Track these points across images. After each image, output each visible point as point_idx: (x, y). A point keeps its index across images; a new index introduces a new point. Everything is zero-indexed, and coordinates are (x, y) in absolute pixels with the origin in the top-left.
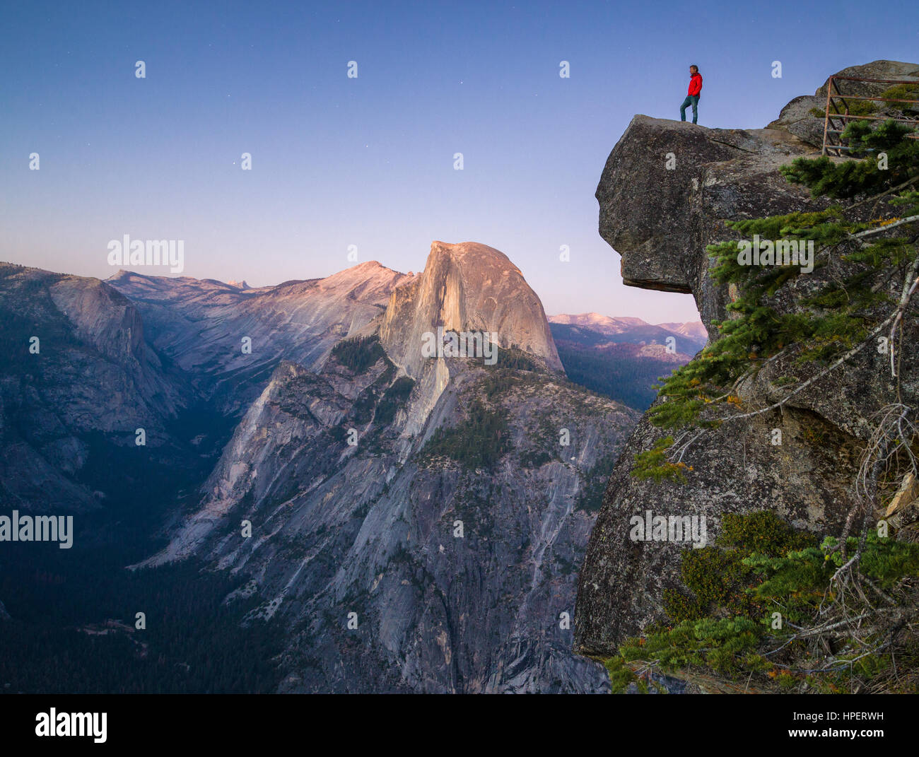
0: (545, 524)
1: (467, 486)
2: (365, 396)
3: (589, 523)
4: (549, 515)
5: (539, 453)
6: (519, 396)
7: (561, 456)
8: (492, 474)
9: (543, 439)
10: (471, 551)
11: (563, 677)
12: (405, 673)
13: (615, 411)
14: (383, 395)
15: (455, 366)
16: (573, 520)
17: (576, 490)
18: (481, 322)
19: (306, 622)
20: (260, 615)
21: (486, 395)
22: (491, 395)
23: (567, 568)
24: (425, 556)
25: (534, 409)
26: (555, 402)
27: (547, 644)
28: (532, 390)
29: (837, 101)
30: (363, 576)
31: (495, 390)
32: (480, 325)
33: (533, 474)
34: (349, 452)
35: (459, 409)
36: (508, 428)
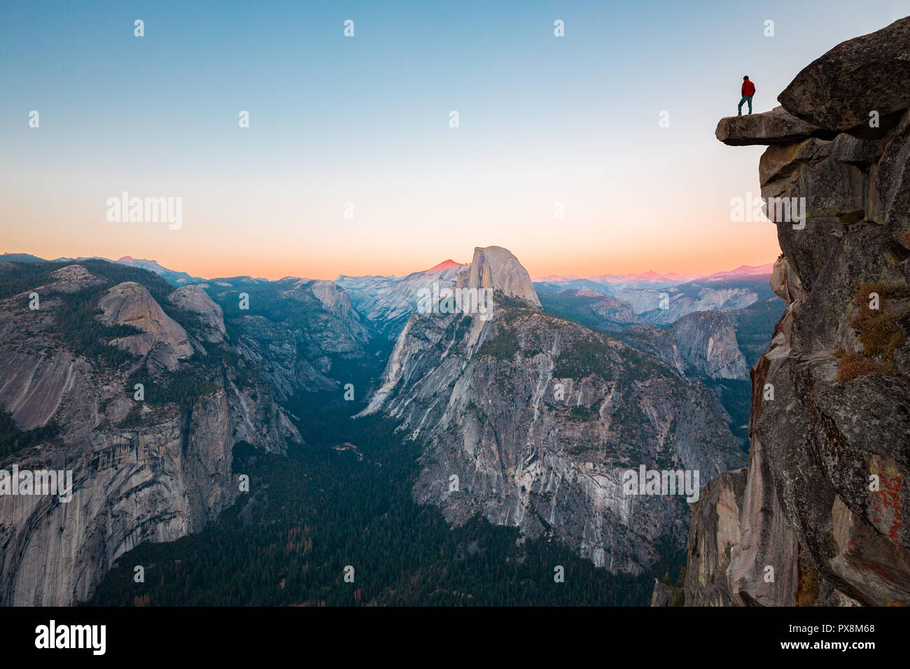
0: (538, 387)
1: (500, 369)
2: (450, 327)
4: (540, 381)
5: (533, 350)
6: (521, 322)
7: (543, 350)
8: (511, 362)
9: (535, 343)
10: (504, 402)
11: (553, 465)
12: (478, 465)
13: (568, 325)
14: (458, 325)
17: (552, 367)
19: (430, 442)
20: (410, 438)
21: (505, 322)
22: (507, 322)
23: (551, 408)
24: (483, 406)
25: (529, 327)
26: (538, 323)
27: (545, 448)
28: (527, 318)
30: (455, 417)
31: (510, 318)
32: (500, 287)
33: (530, 361)
34: (444, 355)
35: (493, 331)
36: (517, 338)
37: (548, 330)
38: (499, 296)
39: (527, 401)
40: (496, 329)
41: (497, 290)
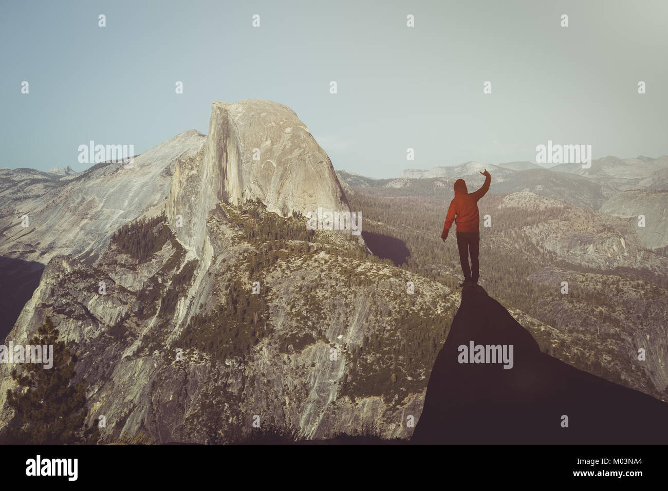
0: (304, 416)
1: (216, 381)
2: (149, 286)
3: (353, 411)
4: (310, 406)
5: (301, 335)
6: (283, 271)
7: (327, 335)
8: (246, 363)
9: (308, 318)
13: (389, 277)
14: (170, 282)
15: (219, 242)
16: (336, 408)
17: (341, 374)
18: (259, 189)
21: (247, 273)
22: (252, 272)
25: (299, 285)
26: (323, 274)
28: (299, 262)
31: (257, 266)
32: (258, 193)
33: (293, 359)
34: (128, 352)
35: (215, 292)
36: (268, 308)
37: (344, 291)
38: (255, 214)
40: (223, 289)
41: (250, 202)
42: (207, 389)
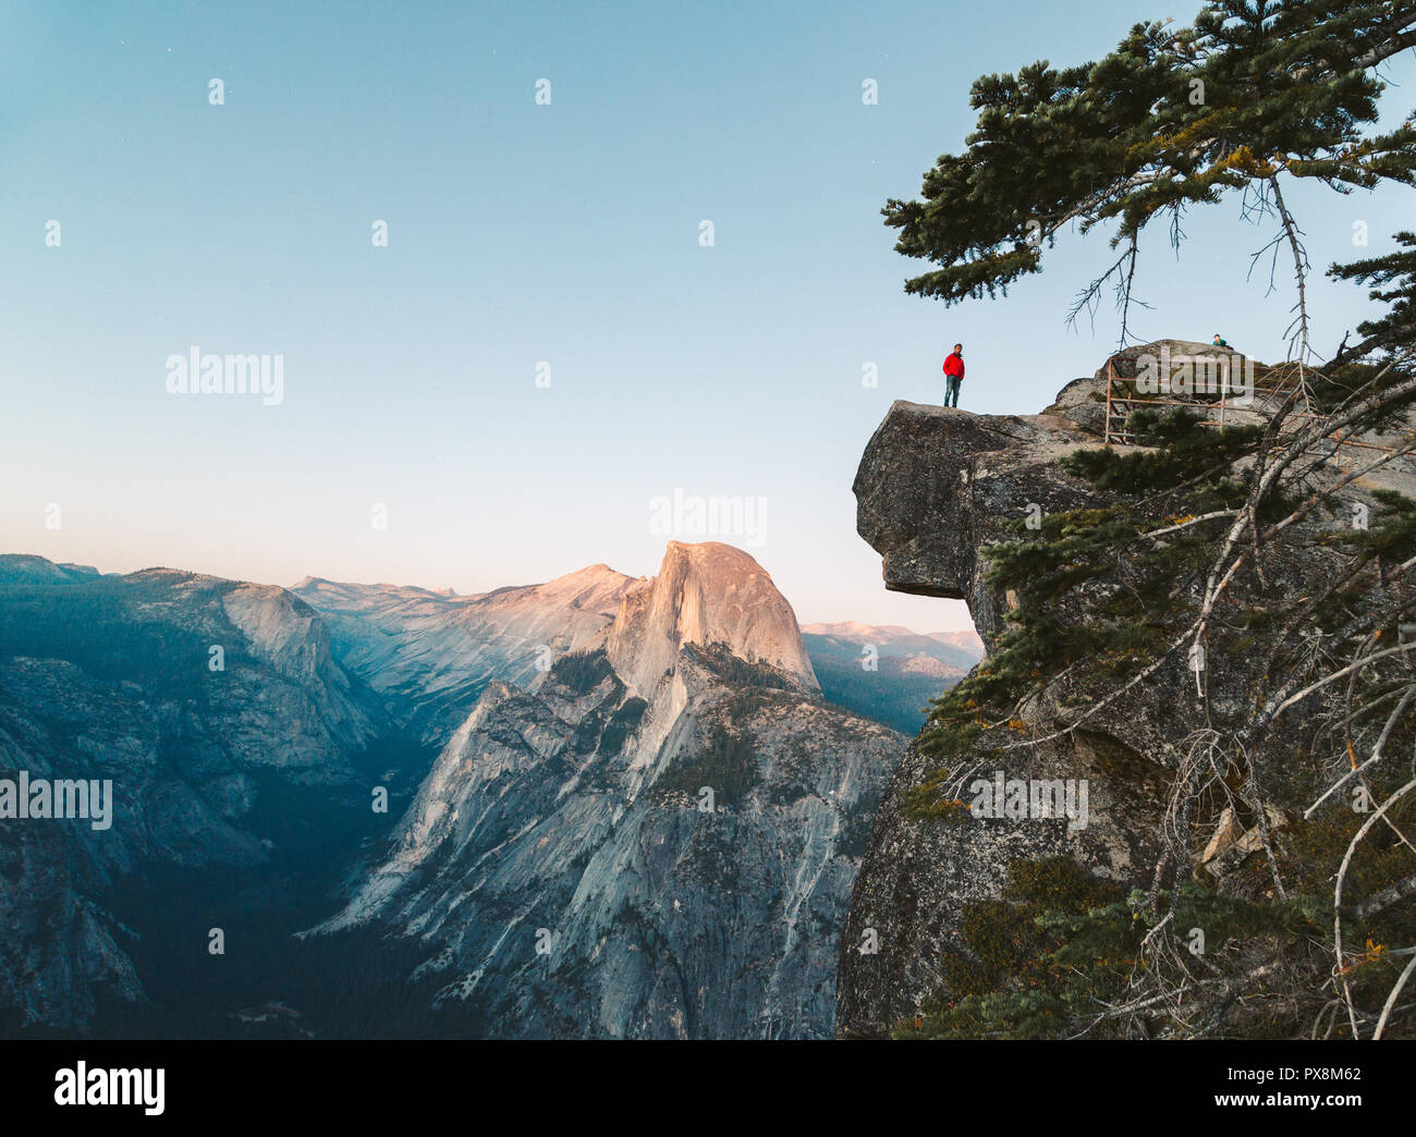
0: (800, 872)
1: (708, 827)
2: (588, 720)
3: (852, 871)
4: (805, 862)
5: (792, 786)
6: (768, 719)
7: (818, 789)
8: (737, 811)
9: (798, 770)
10: (712, 908)
13: (880, 735)
14: (610, 718)
15: (694, 684)
16: (832, 868)
17: (836, 831)
18: (724, 633)
19: (512, 1000)
20: (456, 991)
21: (730, 717)
22: (735, 718)
23: (827, 928)
24: (658, 914)
25: (786, 734)
26: (810, 725)
27: (804, 1024)
28: (783, 711)
29: (1118, 384)
30: (582, 940)
31: (741, 711)
32: (723, 636)
33: (784, 812)
34: (567, 787)
35: (698, 735)
36: (755, 756)
37: (833, 743)
38: (720, 657)
39: (770, 908)
40: (706, 732)
41: (715, 644)
42: (699, 836)
